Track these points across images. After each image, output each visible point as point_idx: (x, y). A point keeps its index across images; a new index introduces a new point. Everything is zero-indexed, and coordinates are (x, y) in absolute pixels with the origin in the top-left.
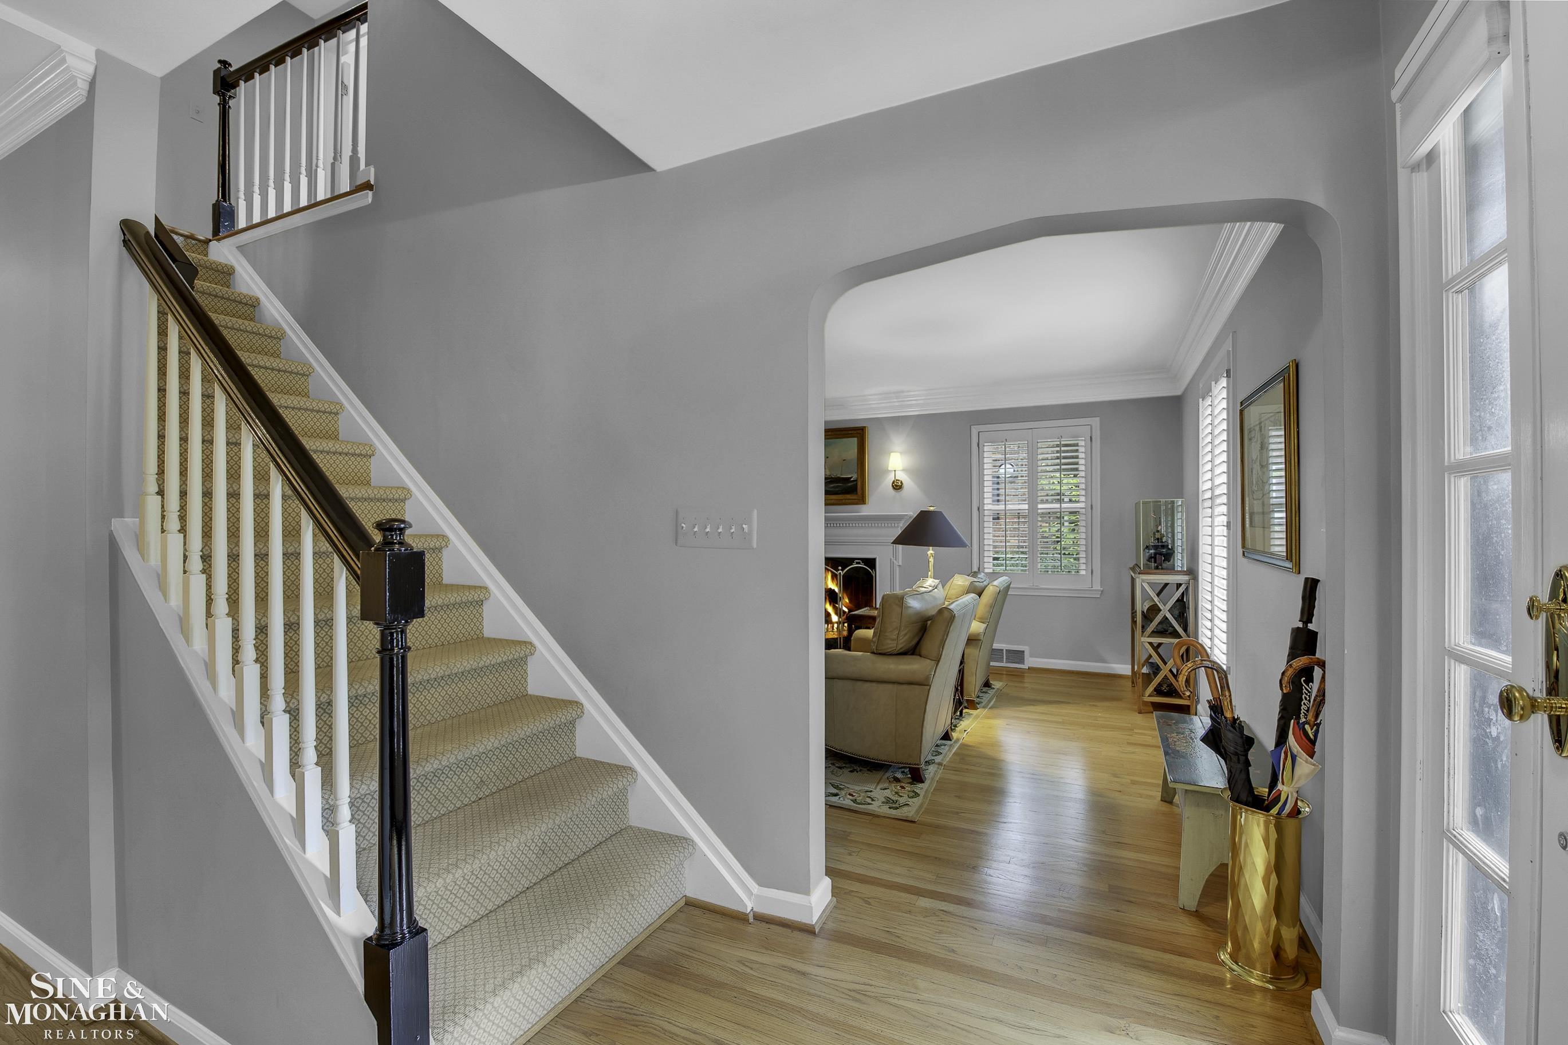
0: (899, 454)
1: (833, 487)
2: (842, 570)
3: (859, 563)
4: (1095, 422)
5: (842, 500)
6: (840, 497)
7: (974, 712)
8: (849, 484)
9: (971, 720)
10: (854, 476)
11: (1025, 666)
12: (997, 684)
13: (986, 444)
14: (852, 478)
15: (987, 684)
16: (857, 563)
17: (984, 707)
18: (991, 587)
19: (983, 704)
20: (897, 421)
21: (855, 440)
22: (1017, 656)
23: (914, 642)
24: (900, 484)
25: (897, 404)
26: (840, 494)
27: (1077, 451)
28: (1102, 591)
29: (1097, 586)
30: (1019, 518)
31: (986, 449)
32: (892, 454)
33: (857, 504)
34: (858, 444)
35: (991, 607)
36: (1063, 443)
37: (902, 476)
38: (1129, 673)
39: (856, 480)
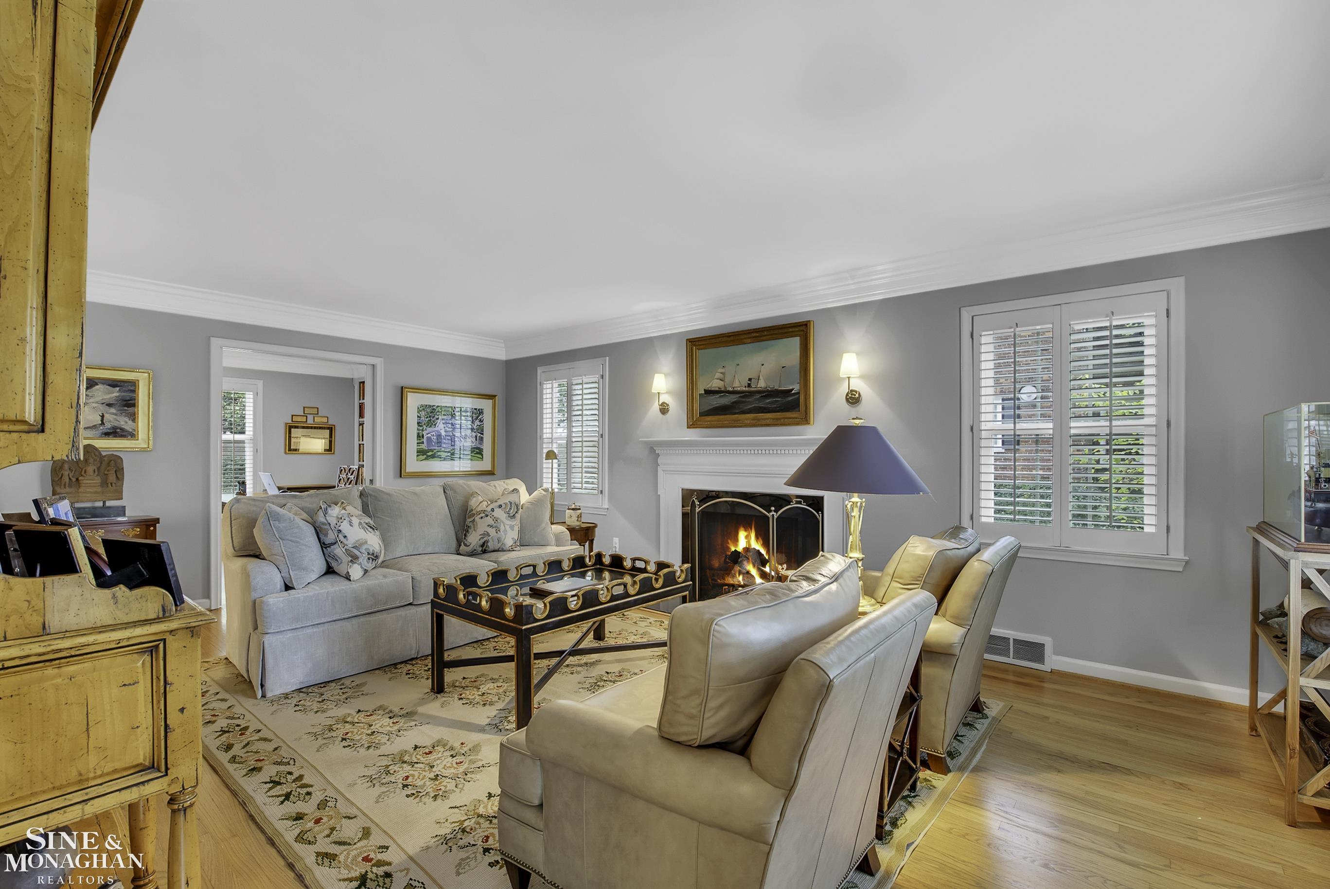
0: (855, 354)
1: (769, 403)
2: (776, 511)
3: (800, 503)
4: (1177, 285)
5: (780, 419)
6: (778, 415)
7: (941, 781)
8: (790, 399)
9: (929, 804)
10: (796, 388)
11: (1047, 667)
12: (994, 707)
13: (984, 333)
14: (792, 390)
15: (977, 707)
16: (797, 502)
17: (962, 769)
18: (976, 563)
19: (961, 759)
20: (852, 310)
21: (797, 339)
22: (1035, 651)
23: (746, 722)
24: (857, 395)
25: (853, 287)
26: (778, 412)
27: (1141, 334)
28: (1187, 562)
29: (1178, 553)
30: (1037, 444)
31: (984, 340)
32: (845, 355)
33: (798, 424)
34: (801, 344)
35: (975, 599)
36: (1115, 323)
37: (858, 385)
38: (1246, 702)
39: (799, 393)
